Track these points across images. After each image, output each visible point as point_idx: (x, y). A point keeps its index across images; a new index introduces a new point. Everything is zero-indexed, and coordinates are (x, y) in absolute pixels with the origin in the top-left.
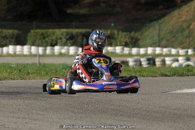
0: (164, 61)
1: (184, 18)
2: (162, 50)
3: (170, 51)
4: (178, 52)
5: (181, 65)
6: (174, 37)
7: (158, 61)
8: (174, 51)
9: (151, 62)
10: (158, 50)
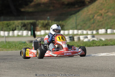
0: (79, 38)
1: (90, 12)
2: (78, 32)
3: (83, 32)
4: (87, 32)
5: (89, 40)
6: (85, 23)
7: (76, 38)
8: (85, 32)
9: (72, 39)
10: (76, 32)
